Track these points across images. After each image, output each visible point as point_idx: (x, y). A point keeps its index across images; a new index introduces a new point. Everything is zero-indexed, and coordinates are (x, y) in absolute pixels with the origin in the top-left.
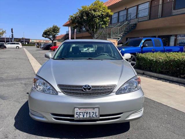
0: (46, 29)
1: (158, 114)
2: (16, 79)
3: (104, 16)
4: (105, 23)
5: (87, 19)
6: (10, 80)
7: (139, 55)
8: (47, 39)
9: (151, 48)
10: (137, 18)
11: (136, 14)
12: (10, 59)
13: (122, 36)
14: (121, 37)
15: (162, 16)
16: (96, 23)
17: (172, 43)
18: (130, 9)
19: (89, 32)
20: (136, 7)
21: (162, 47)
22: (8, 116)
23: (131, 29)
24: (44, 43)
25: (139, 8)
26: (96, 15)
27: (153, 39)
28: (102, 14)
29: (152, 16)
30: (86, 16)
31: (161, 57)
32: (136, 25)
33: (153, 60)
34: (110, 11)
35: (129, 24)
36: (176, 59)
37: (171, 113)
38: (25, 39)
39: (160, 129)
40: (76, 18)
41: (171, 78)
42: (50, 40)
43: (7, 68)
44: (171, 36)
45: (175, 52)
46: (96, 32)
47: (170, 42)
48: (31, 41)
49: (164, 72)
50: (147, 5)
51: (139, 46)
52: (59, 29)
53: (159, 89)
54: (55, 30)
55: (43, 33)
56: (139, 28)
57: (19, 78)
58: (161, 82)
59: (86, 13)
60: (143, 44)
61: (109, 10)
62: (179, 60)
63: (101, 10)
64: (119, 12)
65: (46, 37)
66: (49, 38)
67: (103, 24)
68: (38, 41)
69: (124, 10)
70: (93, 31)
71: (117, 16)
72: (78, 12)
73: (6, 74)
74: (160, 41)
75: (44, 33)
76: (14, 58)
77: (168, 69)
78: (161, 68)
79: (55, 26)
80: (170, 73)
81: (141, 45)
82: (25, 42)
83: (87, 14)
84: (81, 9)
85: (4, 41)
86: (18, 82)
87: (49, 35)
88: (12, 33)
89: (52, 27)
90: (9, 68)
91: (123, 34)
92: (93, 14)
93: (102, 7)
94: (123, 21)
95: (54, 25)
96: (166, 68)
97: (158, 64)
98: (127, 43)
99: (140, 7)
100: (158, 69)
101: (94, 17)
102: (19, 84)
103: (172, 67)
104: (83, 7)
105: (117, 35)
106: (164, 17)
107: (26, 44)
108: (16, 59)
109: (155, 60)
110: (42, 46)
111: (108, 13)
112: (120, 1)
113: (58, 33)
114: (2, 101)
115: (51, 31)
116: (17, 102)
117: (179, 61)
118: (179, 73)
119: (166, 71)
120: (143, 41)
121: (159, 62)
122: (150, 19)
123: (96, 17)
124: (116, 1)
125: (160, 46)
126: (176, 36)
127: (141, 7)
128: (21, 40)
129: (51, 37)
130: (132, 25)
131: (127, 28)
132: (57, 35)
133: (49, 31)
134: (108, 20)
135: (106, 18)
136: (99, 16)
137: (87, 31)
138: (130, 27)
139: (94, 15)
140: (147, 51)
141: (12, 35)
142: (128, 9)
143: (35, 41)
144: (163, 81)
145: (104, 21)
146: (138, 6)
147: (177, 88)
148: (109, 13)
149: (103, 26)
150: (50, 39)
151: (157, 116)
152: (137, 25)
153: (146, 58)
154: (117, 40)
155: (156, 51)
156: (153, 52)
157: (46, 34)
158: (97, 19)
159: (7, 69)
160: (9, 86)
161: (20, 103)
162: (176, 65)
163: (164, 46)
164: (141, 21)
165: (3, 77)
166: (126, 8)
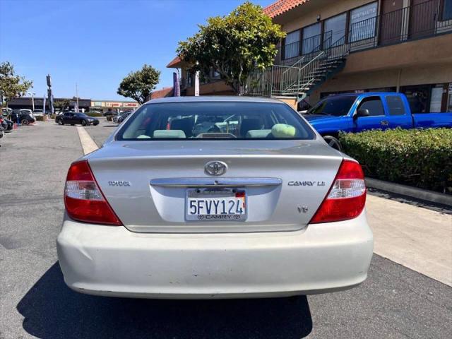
0: (126, 76)
1: (374, 287)
2: (45, 199)
3: (262, 40)
4: (265, 58)
5: (221, 49)
6: (32, 200)
7: (347, 138)
8: (129, 99)
9: (380, 117)
10: (346, 42)
11: (344, 34)
12: (40, 149)
13: (308, 89)
14: (306, 91)
15: (410, 38)
16: (243, 59)
17: (436, 105)
18: (330, 21)
19: (226, 81)
20: (345, 15)
21: (407, 116)
22: (12, 288)
23: (330, 71)
24: (125, 108)
25: (353, 17)
26: (242, 39)
27: (383, 96)
28: (257, 37)
29: (384, 36)
30: (218, 43)
31: (400, 140)
32: (344, 60)
33: (380, 148)
34: (277, 29)
35: (326, 58)
36: (437, 147)
37: (409, 284)
38: (80, 100)
39: (372, 325)
40: (193, 47)
41: (425, 194)
42: (136, 101)
43: (29, 171)
44: (434, 86)
45: (442, 127)
46: (244, 80)
47: (430, 101)
48: (93, 104)
49: (407, 178)
50: (373, 10)
51: (349, 115)
52: (159, 74)
53: (391, 224)
54: (148, 77)
55: (119, 86)
56: (350, 68)
57: (53, 195)
58: (397, 206)
59: (218, 35)
60: (358, 109)
61: (275, 25)
62: (443, 148)
63: (254, 27)
64: (302, 30)
65: (126, 96)
66: (133, 97)
67: (260, 61)
68: (109, 105)
69: (315, 24)
70: (236, 77)
71: (298, 39)
72: (200, 33)
73: (25, 187)
74: (403, 100)
75: (121, 85)
76: (49, 147)
77: (417, 173)
78: (400, 170)
79: (148, 67)
80: (422, 182)
81: (353, 111)
82: (80, 107)
83: (222, 36)
84: (207, 25)
85: (30, 107)
86: (48, 205)
87: (134, 90)
88: (50, 86)
89: (141, 71)
90: (34, 171)
91: (311, 84)
92: (234, 36)
93: (259, 18)
94: (313, 52)
95: (146, 65)
96: (414, 168)
97: (393, 158)
98: (321, 105)
99: (355, 16)
100: (393, 171)
101: (237, 43)
102: (50, 211)
103: (426, 168)
104: (210, 21)
105: (297, 87)
106: (414, 40)
107: (81, 111)
108: (54, 148)
109: (384, 149)
110: (118, 117)
111: (272, 34)
112: (303, 2)
113: (155, 84)
114: (6, 252)
115: (138, 79)
116: (39, 253)
117: (445, 151)
118: (444, 182)
119: (414, 176)
120: (358, 102)
121: (395, 155)
122: (380, 44)
123: (242, 45)
124: (295, 2)
125: (402, 112)
126: (446, 86)
127: (358, 15)
128: (71, 104)
129: (139, 94)
130: (334, 61)
131: (321, 70)
132: (153, 91)
133: (133, 81)
134: (272, 51)
135: (268, 46)
136: (250, 41)
137: (223, 78)
138: (328, 65)
139: (239, 39)
140: (368, 127)
141: (49, 92)
142: (324, 20)
143: (103, 105)
144: (402, 202)
145: (263, 54)
146: (349, 13)
147: (436, 219)
148: (275, 32)
149: (259, 65)
150: (137, 99)
151: (371, 293)
152: (347, 62)
153: (363, 143)
154: (296, 101)
155: (392, 126)
156: (384, 128)
157: (127, 87)
158: (246, 50)
159: (30, 175)
160: (26, 215)
161: (44, 256)
162: (437, 162)
163: (412, 113)
164: (355, 52)
165: (16, 192)
166: (319, 20)
